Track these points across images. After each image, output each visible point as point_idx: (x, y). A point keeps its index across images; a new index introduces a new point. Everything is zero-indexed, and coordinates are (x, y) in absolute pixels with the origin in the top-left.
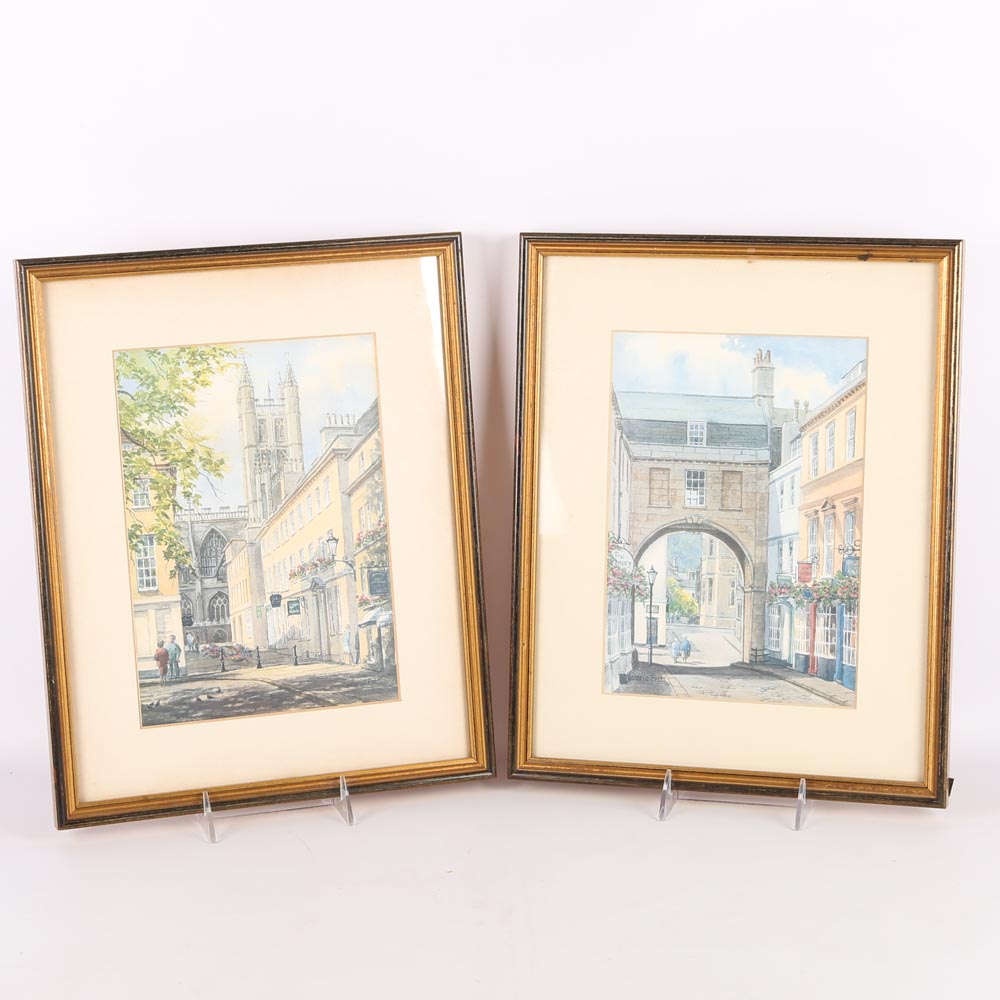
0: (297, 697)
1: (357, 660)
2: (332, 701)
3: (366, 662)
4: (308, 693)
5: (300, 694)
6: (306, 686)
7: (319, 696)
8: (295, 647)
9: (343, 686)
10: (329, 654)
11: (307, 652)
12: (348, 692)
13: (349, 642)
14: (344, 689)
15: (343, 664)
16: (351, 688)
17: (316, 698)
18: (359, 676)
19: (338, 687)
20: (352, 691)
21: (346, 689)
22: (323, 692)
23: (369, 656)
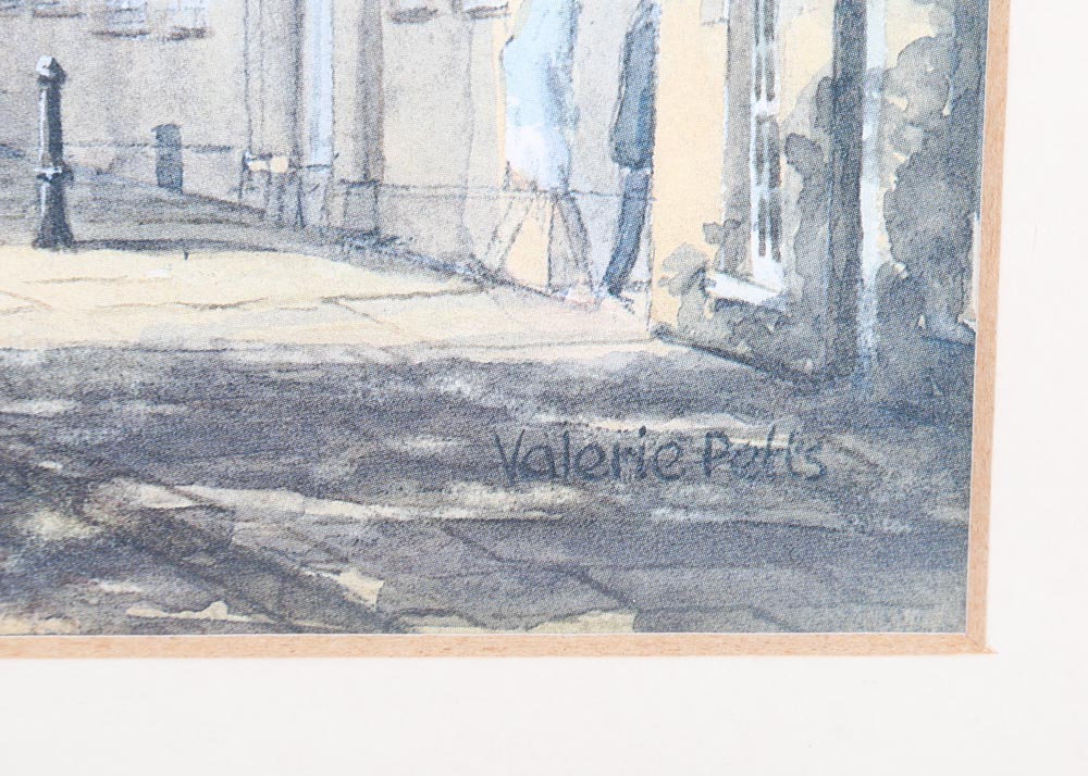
0: (48, 525)
1: (624, 258)
2: (360, 585)
3: (698, 278)
4: (149, 496)
5: (74, 495)
6: (132, 441)
7: (243, 534)
8: (54, 81)
9: (468, 470)
10: (370, 182)
11: (167, 136)
12: (512, 525)
13: (555, 88)
14: (476, 499)
15: (488, 278)
16: (543, 494)
17: (218, 545)
18: (624, 395)
19: (432, 473)
20: (553, 523)
21: (501, 501)
22: (286, 501)
23: (730, 233)
